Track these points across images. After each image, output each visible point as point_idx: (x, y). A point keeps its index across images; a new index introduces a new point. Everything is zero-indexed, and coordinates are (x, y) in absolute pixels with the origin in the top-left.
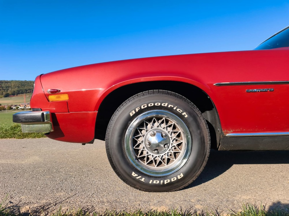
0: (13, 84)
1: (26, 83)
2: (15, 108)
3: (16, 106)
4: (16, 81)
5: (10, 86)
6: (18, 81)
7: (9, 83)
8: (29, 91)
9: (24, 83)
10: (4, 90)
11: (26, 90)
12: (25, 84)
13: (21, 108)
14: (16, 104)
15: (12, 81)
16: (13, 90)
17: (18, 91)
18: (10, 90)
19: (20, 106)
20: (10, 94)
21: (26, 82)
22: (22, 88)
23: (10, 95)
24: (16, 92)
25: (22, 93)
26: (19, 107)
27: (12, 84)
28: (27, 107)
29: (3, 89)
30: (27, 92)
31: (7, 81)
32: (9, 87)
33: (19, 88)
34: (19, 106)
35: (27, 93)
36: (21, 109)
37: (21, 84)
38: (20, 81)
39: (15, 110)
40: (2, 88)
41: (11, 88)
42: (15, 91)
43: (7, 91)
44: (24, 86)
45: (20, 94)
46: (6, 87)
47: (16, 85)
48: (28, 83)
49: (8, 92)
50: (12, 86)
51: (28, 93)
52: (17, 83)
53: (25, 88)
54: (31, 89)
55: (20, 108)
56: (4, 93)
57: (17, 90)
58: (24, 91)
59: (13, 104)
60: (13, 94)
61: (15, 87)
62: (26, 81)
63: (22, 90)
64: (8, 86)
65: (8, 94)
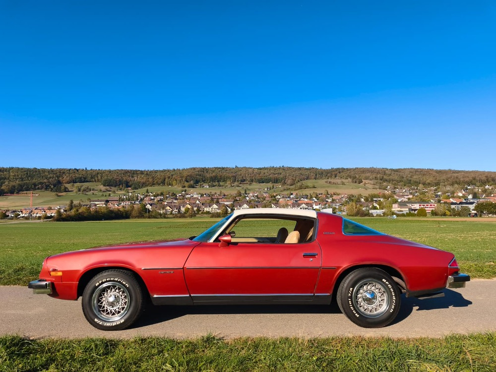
0: (13, 174)
1: (36, 172)
2: (12, 215)
3: (14, 212)
4: (19, 168)
5: (7, 176)
6: (22, 169)
7: (5, 173)
8: (40, 186)
9: (31, 173)
11: (35, 185)
12: (34, 173)
13: (23, 215)
14: (14, 209)
15: (12, 168)
16: (12, 184)
17: (21, 186)
18: (7, 183)
19: (22, 212)
20: (6, 190)
21: (35, 170)
22: (28, 181)
23: (5, 193)
24: (16, 187)
25: (27, 191)
26: (19, 215)
27: (11, 174)
28: (34, 214)
30: (37, 187)
31: (3, 168)
32: (5, 178)
33: (22, 180)
34: (20, 213)
35: (36, 189)
36: (23, 217)
37: (27, 174)
38: (25, 169)
39: (12, 218)
41: (8, 180)
42: (14, 186)
44: (32, 178)
45: (23, 191)
47: (18, 176)
48: (39, 172)
49: (2, 188)
50: (11, 177)
51: (38, 189)
52: (19, 172)
53: (34, 181)
54: (43, 183)
55: (21, 215)
57: (19, 184)
58: (32, 187)
59: (10, 208)
60: (12, 191)
61: (16, 179)
62: (36, 168)
63: (27, 184)
64: (3, 176)
65: (3, 190)
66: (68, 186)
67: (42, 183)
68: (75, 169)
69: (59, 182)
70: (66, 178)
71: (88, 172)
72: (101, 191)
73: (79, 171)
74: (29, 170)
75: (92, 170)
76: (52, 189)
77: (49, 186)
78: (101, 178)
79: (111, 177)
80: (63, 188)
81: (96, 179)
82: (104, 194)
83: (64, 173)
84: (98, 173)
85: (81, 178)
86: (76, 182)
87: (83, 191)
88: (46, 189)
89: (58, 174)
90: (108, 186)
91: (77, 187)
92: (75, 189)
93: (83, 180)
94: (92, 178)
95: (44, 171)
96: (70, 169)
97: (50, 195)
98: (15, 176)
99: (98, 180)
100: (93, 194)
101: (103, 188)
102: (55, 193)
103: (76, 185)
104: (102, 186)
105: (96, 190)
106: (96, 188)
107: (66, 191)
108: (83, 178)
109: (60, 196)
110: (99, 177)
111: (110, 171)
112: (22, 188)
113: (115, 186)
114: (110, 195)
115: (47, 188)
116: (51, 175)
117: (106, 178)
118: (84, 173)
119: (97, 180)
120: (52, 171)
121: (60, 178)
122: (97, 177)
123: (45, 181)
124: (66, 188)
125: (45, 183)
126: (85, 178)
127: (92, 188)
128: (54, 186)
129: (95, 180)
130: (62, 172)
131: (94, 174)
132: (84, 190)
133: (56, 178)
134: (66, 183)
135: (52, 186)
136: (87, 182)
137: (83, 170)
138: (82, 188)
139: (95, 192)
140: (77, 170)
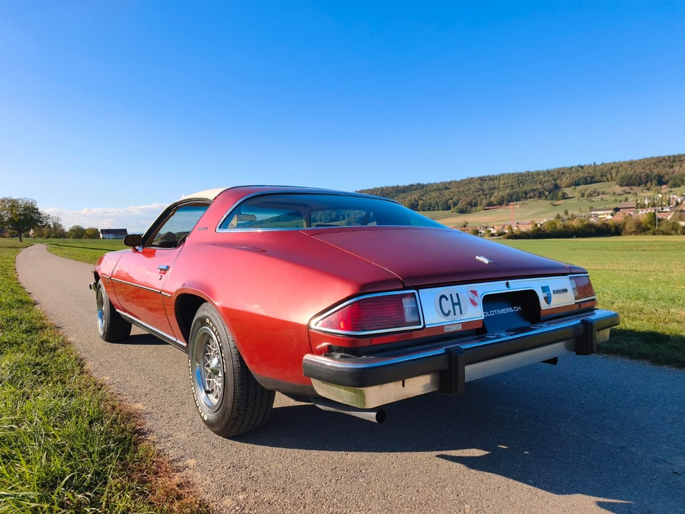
0: (503, 182)
1: (529, 176)
3: (488, 228)
5: (497, 186)
6: (513, 174)
7: (495, 181)
8: (532, 194)
9: (523, 178)
10: (486, 195)
11: (526, 193)
12: (527, 178)
14: (489, 225)
15: (503, 175)
16: (501, 194)
17: (510, 196)
18: (496, 194)
19: (494, 228)
20: (495, 203)
21: (528, 174)
22: (518, 189)
24: (505, 198)
25: (517, 201)
26: (491, 231)
29: (484, 194)
30: (528, 196)
31: (494, 176)
32: (494, 188)
33: (512, 189)
34: (491, 229)
35: (527, 198)
37: (518, 180)
38: (516, 174)
40: (483, 191)
41: (498, 190)
42: (503, 197)
43: (490, 197)
44: (524, 184)
45: (513, 202)
46: (490, 189)
47: (508, 183)
48: (533, 175)
49: (491, 200)
50: (501, 186)
51: (530, 198)
53: (525, 188)
54: (535, 190)
56: (485, 202)
57: (508, 194)
58: (522, 195)
59: (484, 225)
60: (501, 203)
61: (506, 187)
62: (529, 172)
63: (517, 194)
64: (492, 186)
65: (491, 202)
66: (568, 191)
67: (533, 190)
68: (579, 166)
69: (557, 187)
70: (565, 180)
71: (597, 168)
72: (614, 194)
73: (585, 168)
74: (521, 175)
75: (603, 164)
76: (547, 197)
77: (543, 193)
78: (617, 175)
79: (633, 171)
80: (560, 194)
81: (609, 176)
82: (619, 198)
83: (563, 173)
84: (612, 168)
85: (586, 178)
86: (579, 185)
87: (588, 196)
88: (539, 197)
89: (556, 175)
90: (626, 185)
91: (579, 191)
92: (577, 194)
93: (590, 180)
94: (602, 176)
95: (538, 173)
96: (572, 167)
97: (544, 204)
98: (505, 184)
99: (612, 178)
100: (602, 199)
101: (618, 189)
102: (550, 201)
103: (578, 188)
104: (618, 186)
105: (607, 194)
106: (607, 190)
107: (565, 198)
108: (588, 178)
109: (556, 205)
110: (614, 174)
111: (631, 163)
112: (512, 198)
113: (639, 185)
114: (627, 200)
115: (541, 195)
116: (547, 178)
117: (623, 173)
118: (591, 170)
119: (610, 179)
120: (548, 172)
121: (558, 182)
122: (611, 174)
123: (539, 186)
124: (564, 194)
125: (539, 189)
126: (592, 178)
127: (600, 190)
128: (550, 192)
129: (607, 179)
130: (561, 172)
131: (606, 169)
132: (590, 195)
133: (553, 182)
134: (565, 187)
135: (547, 193)
136: (595, 182)
137: (590, 166)
138: (587, 192)
139: (605, 197)
140: (582, 167)
